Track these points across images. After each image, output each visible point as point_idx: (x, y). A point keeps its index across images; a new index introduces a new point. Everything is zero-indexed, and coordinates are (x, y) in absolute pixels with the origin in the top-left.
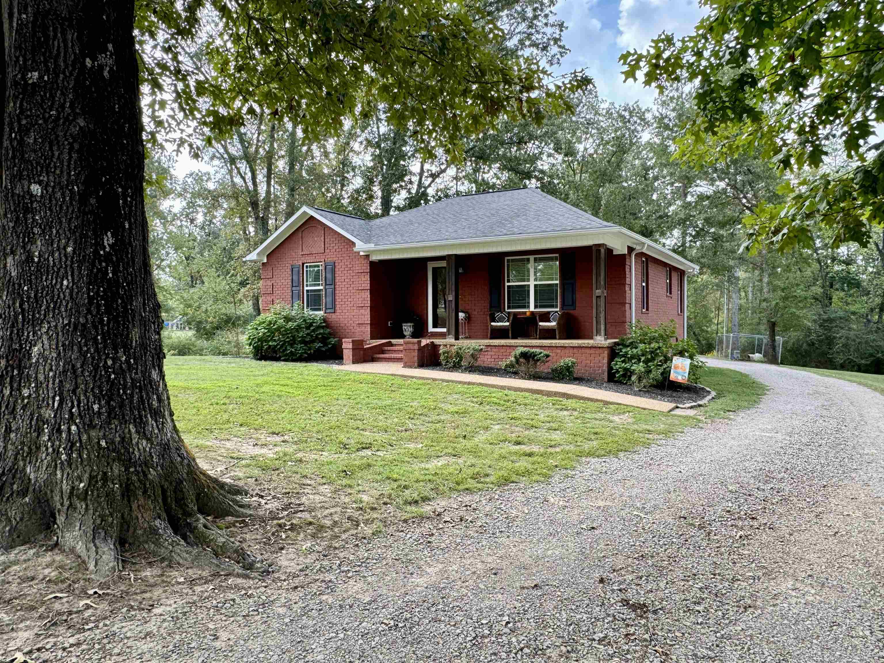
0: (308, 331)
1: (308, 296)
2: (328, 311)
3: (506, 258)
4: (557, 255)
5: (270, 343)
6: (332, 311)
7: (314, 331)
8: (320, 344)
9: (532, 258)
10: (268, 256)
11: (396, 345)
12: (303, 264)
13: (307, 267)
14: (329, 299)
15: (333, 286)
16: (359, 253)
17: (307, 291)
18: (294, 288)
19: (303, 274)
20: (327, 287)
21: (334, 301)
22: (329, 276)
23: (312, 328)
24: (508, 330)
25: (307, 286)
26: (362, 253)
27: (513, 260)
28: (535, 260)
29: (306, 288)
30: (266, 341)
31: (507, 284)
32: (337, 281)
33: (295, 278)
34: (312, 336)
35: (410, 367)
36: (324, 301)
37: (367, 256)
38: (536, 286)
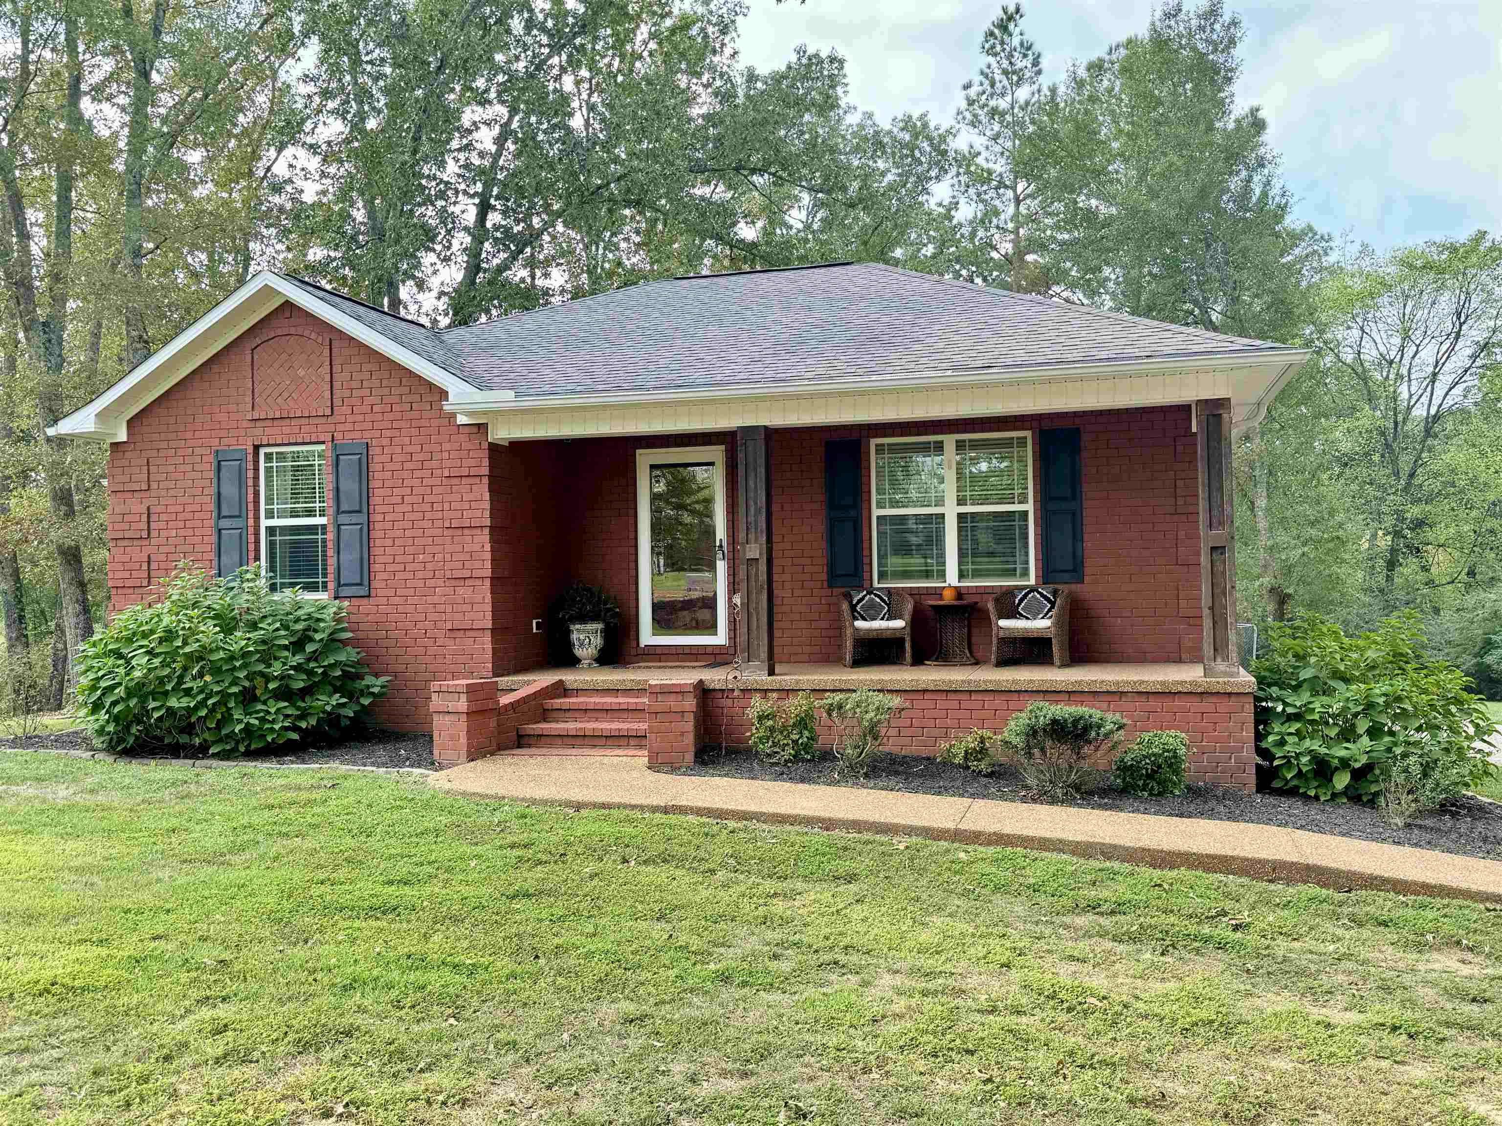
0: (298, 659)
1: (271, 545)
2: (345, 591)
3: (874, 442)
4: (1028, 434)
5: (173, 702)
6: (363, 591)
7: (314, 657)
8: (336, 699)
9: (949, 440)
10: (130, 423)
11: (578, 692)
12: (256, 448)
13: (269, 457)
14: (350, 557)
15: (363, 518)
16: (453, 416)
17: (271, 530)
18: (224, 523)
19: (256, 478)
20: (343, 519)
21: (366, 564)
22: (349, 486)
23: (310, 648)
24: (901, 641)
25: (270, 515)
26: (461, 419)
27: (892, 448)
28: (960, 446)
29: (265, 523)
30: (154, 695)
31: (876, 512)
32: (374, 500)
33: (230, 490)
34: (310, 673)
35: (674, 769)
36: (332, 562)
37: (481, 428)
38: (961, 517)
